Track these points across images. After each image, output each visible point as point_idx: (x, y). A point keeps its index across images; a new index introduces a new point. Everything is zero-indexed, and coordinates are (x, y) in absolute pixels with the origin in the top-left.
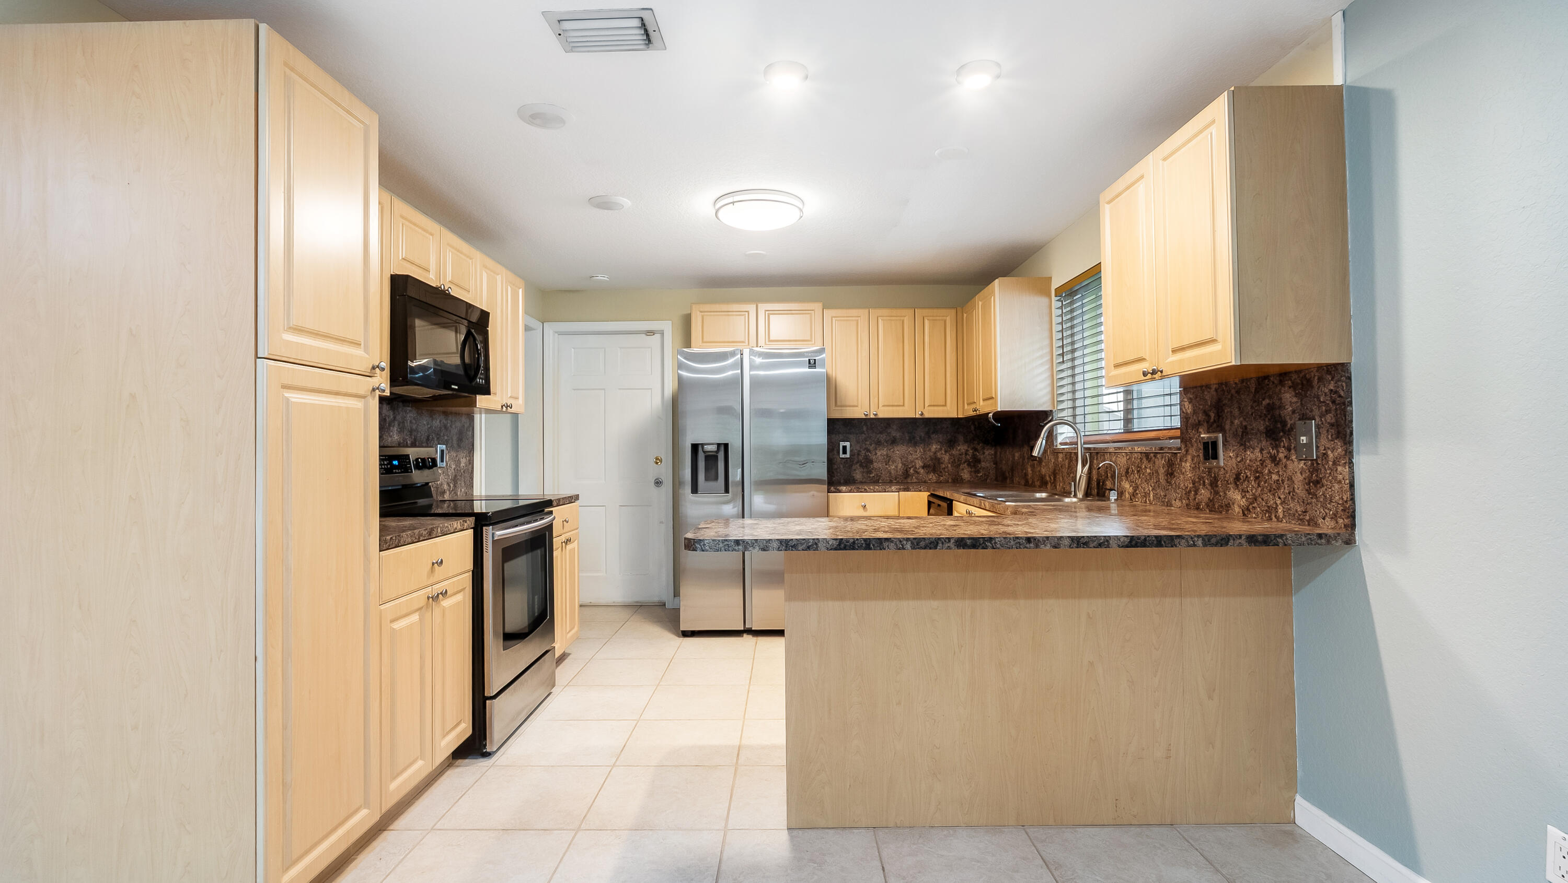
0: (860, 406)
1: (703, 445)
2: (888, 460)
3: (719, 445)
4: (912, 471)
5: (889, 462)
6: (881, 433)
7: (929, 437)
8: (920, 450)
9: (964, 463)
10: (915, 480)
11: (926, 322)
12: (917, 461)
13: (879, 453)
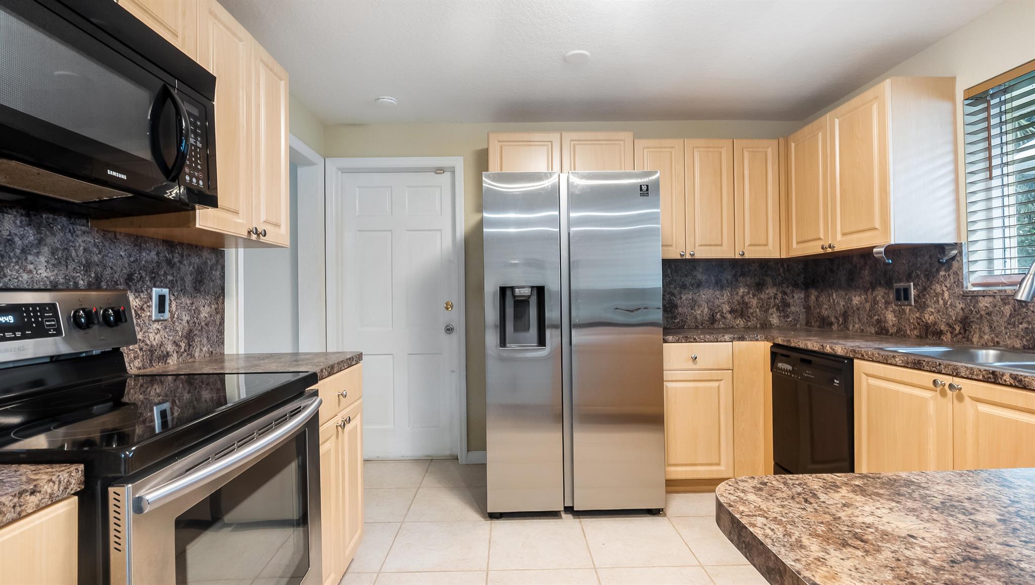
0: (674, 245)
1: (512, 289)
2: (694, 304)
3: (532, 287)
4: (718, 316)
5: (694, 306)
6: (686, 276)
7: (737, 280)
8: (727, 294)
9: (773, 307)
10: (722, 326)
11: (746, 153)
12: (724, 306)
13: (684, 297)
